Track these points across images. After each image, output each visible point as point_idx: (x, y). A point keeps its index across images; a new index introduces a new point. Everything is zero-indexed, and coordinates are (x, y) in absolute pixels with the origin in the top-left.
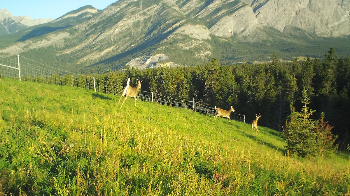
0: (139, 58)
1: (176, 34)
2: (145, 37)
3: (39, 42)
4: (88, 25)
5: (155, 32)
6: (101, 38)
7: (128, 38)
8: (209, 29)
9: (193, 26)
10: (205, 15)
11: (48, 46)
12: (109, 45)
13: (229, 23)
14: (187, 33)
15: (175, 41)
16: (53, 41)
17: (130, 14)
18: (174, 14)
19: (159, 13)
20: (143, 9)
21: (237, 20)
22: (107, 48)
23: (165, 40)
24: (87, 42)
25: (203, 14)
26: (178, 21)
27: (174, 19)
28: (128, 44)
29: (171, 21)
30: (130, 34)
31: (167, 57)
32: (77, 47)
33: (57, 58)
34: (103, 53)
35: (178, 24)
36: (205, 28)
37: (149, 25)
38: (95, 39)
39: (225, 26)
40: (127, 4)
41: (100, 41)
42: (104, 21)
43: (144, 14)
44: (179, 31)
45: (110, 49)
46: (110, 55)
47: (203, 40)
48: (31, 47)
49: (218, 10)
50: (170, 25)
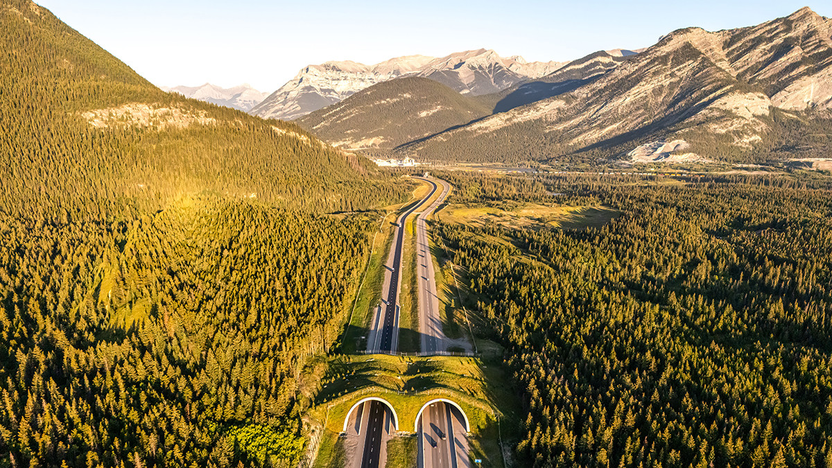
0: (648, 145)
1: (711, 109)
2: (666, 110)
3: (525, 113)
4: (591, 91)
5: (682, 103)
6: (604, 110)
7: (641, 111)
8: (770, 97)
9: (742, 96)
10: (770, 74)
11: (535, 119)
12: (614, 121)
13: (807, 88)
14: (728, 107)
15: (708, 120)
16: (544, 112)
17: (651, 75)
18: (718, 75)
19: (694, 75)
20: (672, 68)
21: (822, 82)
22: (611, 124)
23: (693, 118)
24: (587, 115)
25: (768, 72)
26: (721, 87)
27: (714, 84)
28: (640, 120)
29: (709, 87)
30: (645, 105)
31: (688, 145)
32: (572, 122)
33: (546, 135)
34: (604, 131)
35: (719, 92)
36: (762, 98)
37: (677, 91)
38: (597, 111)
39: (798, 93)
40: (649, 60)
41: (603, 114)
42: (613, 85)
43: (672, 75)
44: (716, 104)
45: (615, 126)
46: (614, 134)
47: (754, 116)
48: (515, 120)
49: (794, 66)
50: (706, 94)
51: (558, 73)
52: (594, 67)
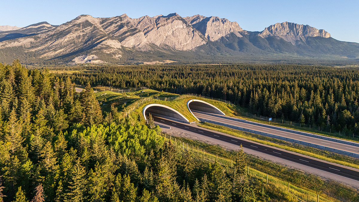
0: (80, 57)
1: (102, 44)
2: (83, 45)
3: (12, 43)
4: (47, 35)
5: (90, 42)
6: (55, 43)
7: (73, 45)
8: (120, 42)
9: (111, 41)
10: (118, 35)
11: (19, 46)
12: (61, 48)
13: (131, 40)
14: (108, 44)
15: (102, 48)
16: (23, 43)
17: (74, 31)
18: (101, 33)
19: (92, 32)
20: (82, 29)
21: (135, 39)
22: (60, 49)
23: (96, 48)
24: (46, 45)
25: (117, 34)
26: (103, 37)
27: (101, 36)
28: (73, 48)
29: (99, 37)
30: (74, 42)
31: (97, 57)
32: (39, 48)
33: (26, 54)
34: (57, 52)
35: (103, 39)
36: (118, 42)
37: (86, 38)
38: (52, 44)
39: (129, 41)
40: (72, 25)
41: (55, 45)
42: (58, 33)
43: (83, 31)
44: (103, 43)
45: (62, 50)
46: (61, 54)
47: (117, 48)
48: (7, 46)
49: (126, 33)
50: (99, 39)
51: (24, 29)
52: (43, 28)
